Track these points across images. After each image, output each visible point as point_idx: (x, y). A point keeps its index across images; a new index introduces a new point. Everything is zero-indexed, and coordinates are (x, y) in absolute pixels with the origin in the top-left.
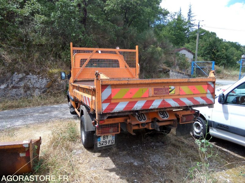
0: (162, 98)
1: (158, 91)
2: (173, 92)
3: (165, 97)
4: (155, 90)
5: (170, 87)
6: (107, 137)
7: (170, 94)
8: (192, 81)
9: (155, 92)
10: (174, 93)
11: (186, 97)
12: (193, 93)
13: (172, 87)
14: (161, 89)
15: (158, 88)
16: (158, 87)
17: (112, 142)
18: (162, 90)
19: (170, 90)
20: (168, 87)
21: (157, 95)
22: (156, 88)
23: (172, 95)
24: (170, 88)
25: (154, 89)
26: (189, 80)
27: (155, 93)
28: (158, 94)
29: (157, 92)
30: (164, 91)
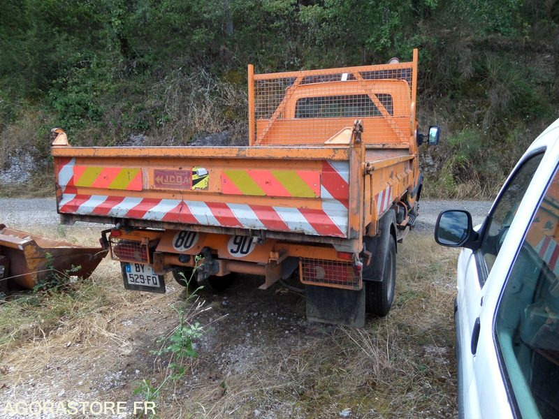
0: (179, 196)
1: (165, 178)
2: (202, 185)
3: (185, 196)
4: (157, 174)
5: (194, 170)
6: (143, 268)
7: (193, 188)
8: (251, 156)
9: (158, 179)
10: (207, 188)
11: (245, 203)
12: (264, 194)
13: (201, 171)
14: (172, 173)
15: (163, 171)
16: (164, 168)
17: (155, 282)
18: (175, 176)
19: (195, 177)
20: (189, 169)
21: (163, 189)
22: (159, 171)
23: (200, 190)
24: (194, 173)
25: (156, 171)
26: (243, 153)
27: (156, 183)
28: (164, 186)
29: (161, 179)
30: (179, 179)
